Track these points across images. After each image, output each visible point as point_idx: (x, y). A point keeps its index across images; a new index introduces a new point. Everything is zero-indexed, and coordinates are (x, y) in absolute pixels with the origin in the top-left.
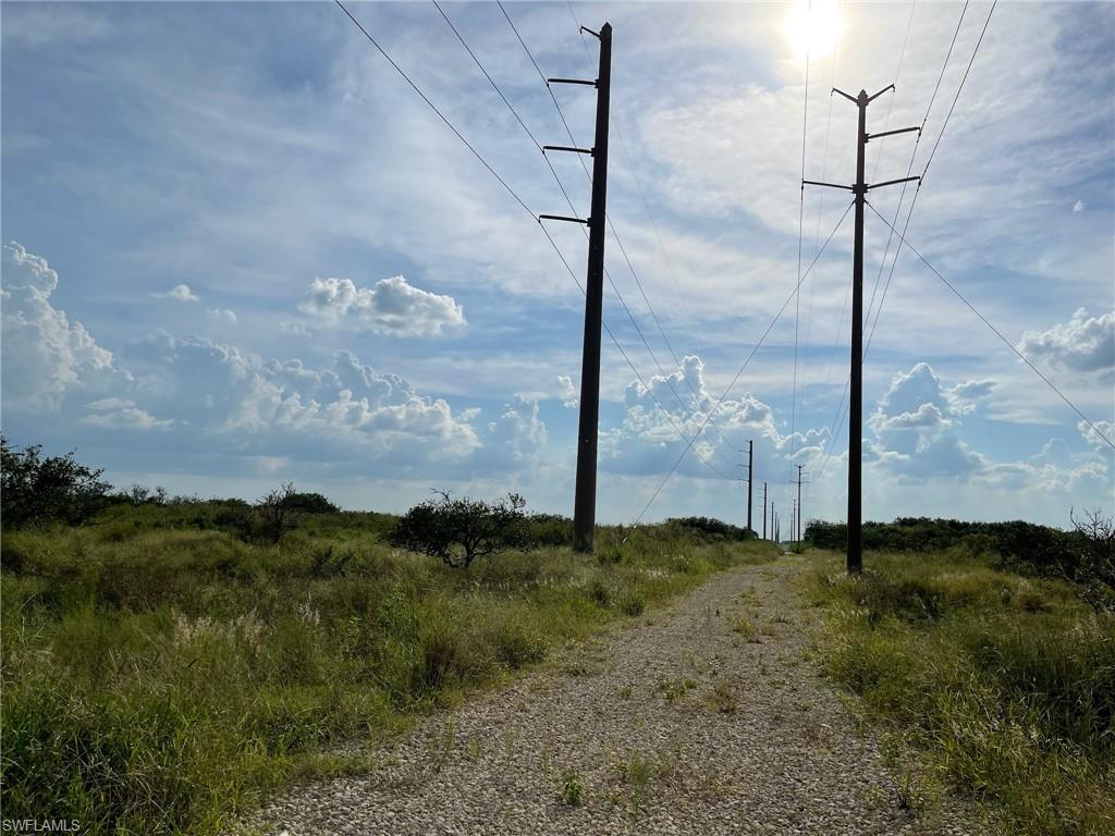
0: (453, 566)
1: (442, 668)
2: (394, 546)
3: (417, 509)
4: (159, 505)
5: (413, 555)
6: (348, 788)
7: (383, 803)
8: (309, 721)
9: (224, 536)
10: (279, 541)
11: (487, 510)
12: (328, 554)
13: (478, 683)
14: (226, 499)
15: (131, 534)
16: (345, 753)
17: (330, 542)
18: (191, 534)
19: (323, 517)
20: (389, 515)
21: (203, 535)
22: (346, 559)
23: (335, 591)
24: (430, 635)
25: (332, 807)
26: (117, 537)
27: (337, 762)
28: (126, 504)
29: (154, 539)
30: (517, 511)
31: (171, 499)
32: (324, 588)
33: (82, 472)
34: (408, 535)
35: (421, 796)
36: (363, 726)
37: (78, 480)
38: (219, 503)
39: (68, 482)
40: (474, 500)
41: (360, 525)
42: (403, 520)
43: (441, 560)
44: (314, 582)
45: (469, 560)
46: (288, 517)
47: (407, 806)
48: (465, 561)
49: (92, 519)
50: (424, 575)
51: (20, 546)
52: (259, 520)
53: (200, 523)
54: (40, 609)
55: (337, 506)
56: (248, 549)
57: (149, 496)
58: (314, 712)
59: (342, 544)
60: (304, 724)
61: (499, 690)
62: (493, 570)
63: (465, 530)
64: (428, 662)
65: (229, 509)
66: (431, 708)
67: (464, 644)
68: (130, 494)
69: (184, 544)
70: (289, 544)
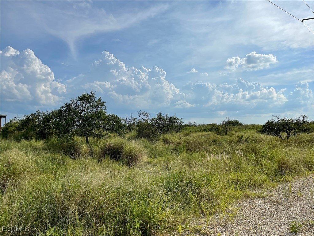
0: (283, 139)
1: (284, 170)
2: (262, 134)
3: (268, 122)
4: (195, 126)
5: (268, 136)
6: (259, 201)
7: (271, 206)
8: (245, 182)
9: (212, 133)
10: (227, 134)
11: (293, 121)
12: (242, 137)
13: (298, 175)
14: (211, 124)
15: (190, 134)
16: (257, 192)
17: (242, 134)
18: (204, 133)
19: (239, 126)
20: (259, 125)
21: (207, 133)
22: (248, 138)
23: (246, 147)
24: (279, 160)
25: (256, 206)
26: (187, 135)
27: (254, 194)
28: (188, 127)
29: (195, 135)
30: (305, 120)
31: (198, 124)
32: (243, 146)
33: (178, 119)
34: (266, 130)
35: (283, 206)
36: (261, 185)
37: (177, 121)
38: (210, 125)
39: (175, 122)
40: (288, 118)
41: (250, 128)
42: (264, 126)
43: (278, 137)
44: (239, 145)
45: (288, 137)
46: (229, 127)
47: (279, 208)
48: (287, 138)
49: (181, 131)
50: (273, 142)
51: (167, 138)
52: (221, 129)
53: (205, 130)
54: (174, 152)
55: (242, 123)
56: (219, 136)
57: (192, 124)
58: (246, 180)
59: (246, 134)
60: (243, 183)
61: (305, 177)
62: (298, 140)
63: (286, 128)
64: (279, 168)
65: (212, 126)
66: (282, 181)
67: (291, 163)
68: (188, 124)
69: (203, 136)
70: (230, 135)
